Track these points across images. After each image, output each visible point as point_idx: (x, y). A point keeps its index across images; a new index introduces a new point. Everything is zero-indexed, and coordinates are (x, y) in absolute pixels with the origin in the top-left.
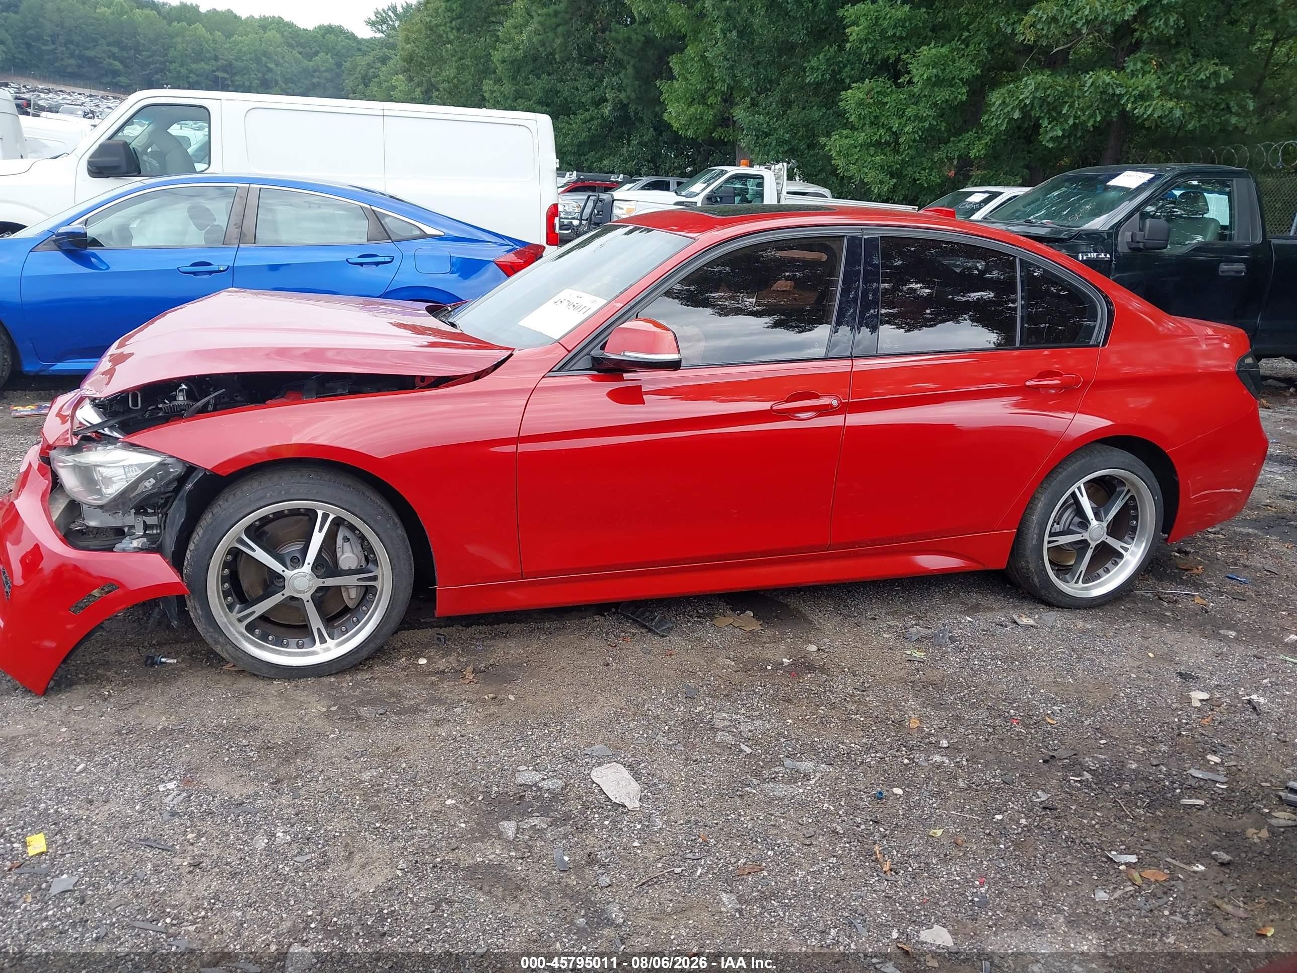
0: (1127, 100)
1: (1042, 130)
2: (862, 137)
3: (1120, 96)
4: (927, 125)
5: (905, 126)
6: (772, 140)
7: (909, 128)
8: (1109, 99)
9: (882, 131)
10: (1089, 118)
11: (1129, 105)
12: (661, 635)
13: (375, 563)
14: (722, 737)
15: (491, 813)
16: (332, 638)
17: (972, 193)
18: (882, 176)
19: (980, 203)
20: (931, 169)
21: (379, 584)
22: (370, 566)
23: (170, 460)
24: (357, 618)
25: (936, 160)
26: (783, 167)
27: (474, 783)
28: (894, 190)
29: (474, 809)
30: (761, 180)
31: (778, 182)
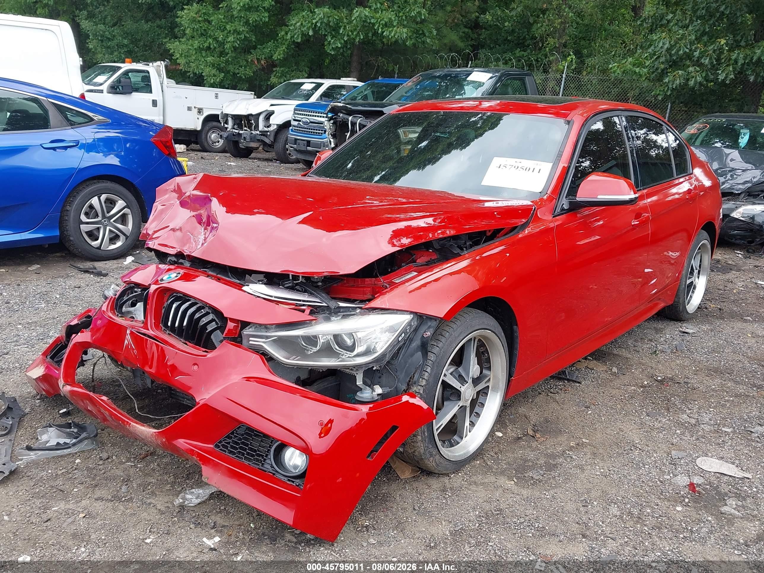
0: (378, 27)
1: (326, 43)
2: (196, 44)
3: (374, 24)
4: (243, 36)
5: (227, 37)
7: (231, 39)
8: (367, 26)
9: (210, 40)
10: (356, 37)
11: (380, 30)
12: (579, 383)
13: (489, 369)
14: (707, 428)
15: (705, 507)
16: (470, 432)
17: (302, 84)
18: (214, 71)
19: (312, 90)
20: (245, 67)
21: (490, 384)
22: (485, 372)
23: (412, 316)
24: (476, 413)
25: (250, 60)
26: (161, 65)
27: (667, 494)
28: (222, 81)
29: (695, 508)
30: (147, 74)
31: (159, 75)
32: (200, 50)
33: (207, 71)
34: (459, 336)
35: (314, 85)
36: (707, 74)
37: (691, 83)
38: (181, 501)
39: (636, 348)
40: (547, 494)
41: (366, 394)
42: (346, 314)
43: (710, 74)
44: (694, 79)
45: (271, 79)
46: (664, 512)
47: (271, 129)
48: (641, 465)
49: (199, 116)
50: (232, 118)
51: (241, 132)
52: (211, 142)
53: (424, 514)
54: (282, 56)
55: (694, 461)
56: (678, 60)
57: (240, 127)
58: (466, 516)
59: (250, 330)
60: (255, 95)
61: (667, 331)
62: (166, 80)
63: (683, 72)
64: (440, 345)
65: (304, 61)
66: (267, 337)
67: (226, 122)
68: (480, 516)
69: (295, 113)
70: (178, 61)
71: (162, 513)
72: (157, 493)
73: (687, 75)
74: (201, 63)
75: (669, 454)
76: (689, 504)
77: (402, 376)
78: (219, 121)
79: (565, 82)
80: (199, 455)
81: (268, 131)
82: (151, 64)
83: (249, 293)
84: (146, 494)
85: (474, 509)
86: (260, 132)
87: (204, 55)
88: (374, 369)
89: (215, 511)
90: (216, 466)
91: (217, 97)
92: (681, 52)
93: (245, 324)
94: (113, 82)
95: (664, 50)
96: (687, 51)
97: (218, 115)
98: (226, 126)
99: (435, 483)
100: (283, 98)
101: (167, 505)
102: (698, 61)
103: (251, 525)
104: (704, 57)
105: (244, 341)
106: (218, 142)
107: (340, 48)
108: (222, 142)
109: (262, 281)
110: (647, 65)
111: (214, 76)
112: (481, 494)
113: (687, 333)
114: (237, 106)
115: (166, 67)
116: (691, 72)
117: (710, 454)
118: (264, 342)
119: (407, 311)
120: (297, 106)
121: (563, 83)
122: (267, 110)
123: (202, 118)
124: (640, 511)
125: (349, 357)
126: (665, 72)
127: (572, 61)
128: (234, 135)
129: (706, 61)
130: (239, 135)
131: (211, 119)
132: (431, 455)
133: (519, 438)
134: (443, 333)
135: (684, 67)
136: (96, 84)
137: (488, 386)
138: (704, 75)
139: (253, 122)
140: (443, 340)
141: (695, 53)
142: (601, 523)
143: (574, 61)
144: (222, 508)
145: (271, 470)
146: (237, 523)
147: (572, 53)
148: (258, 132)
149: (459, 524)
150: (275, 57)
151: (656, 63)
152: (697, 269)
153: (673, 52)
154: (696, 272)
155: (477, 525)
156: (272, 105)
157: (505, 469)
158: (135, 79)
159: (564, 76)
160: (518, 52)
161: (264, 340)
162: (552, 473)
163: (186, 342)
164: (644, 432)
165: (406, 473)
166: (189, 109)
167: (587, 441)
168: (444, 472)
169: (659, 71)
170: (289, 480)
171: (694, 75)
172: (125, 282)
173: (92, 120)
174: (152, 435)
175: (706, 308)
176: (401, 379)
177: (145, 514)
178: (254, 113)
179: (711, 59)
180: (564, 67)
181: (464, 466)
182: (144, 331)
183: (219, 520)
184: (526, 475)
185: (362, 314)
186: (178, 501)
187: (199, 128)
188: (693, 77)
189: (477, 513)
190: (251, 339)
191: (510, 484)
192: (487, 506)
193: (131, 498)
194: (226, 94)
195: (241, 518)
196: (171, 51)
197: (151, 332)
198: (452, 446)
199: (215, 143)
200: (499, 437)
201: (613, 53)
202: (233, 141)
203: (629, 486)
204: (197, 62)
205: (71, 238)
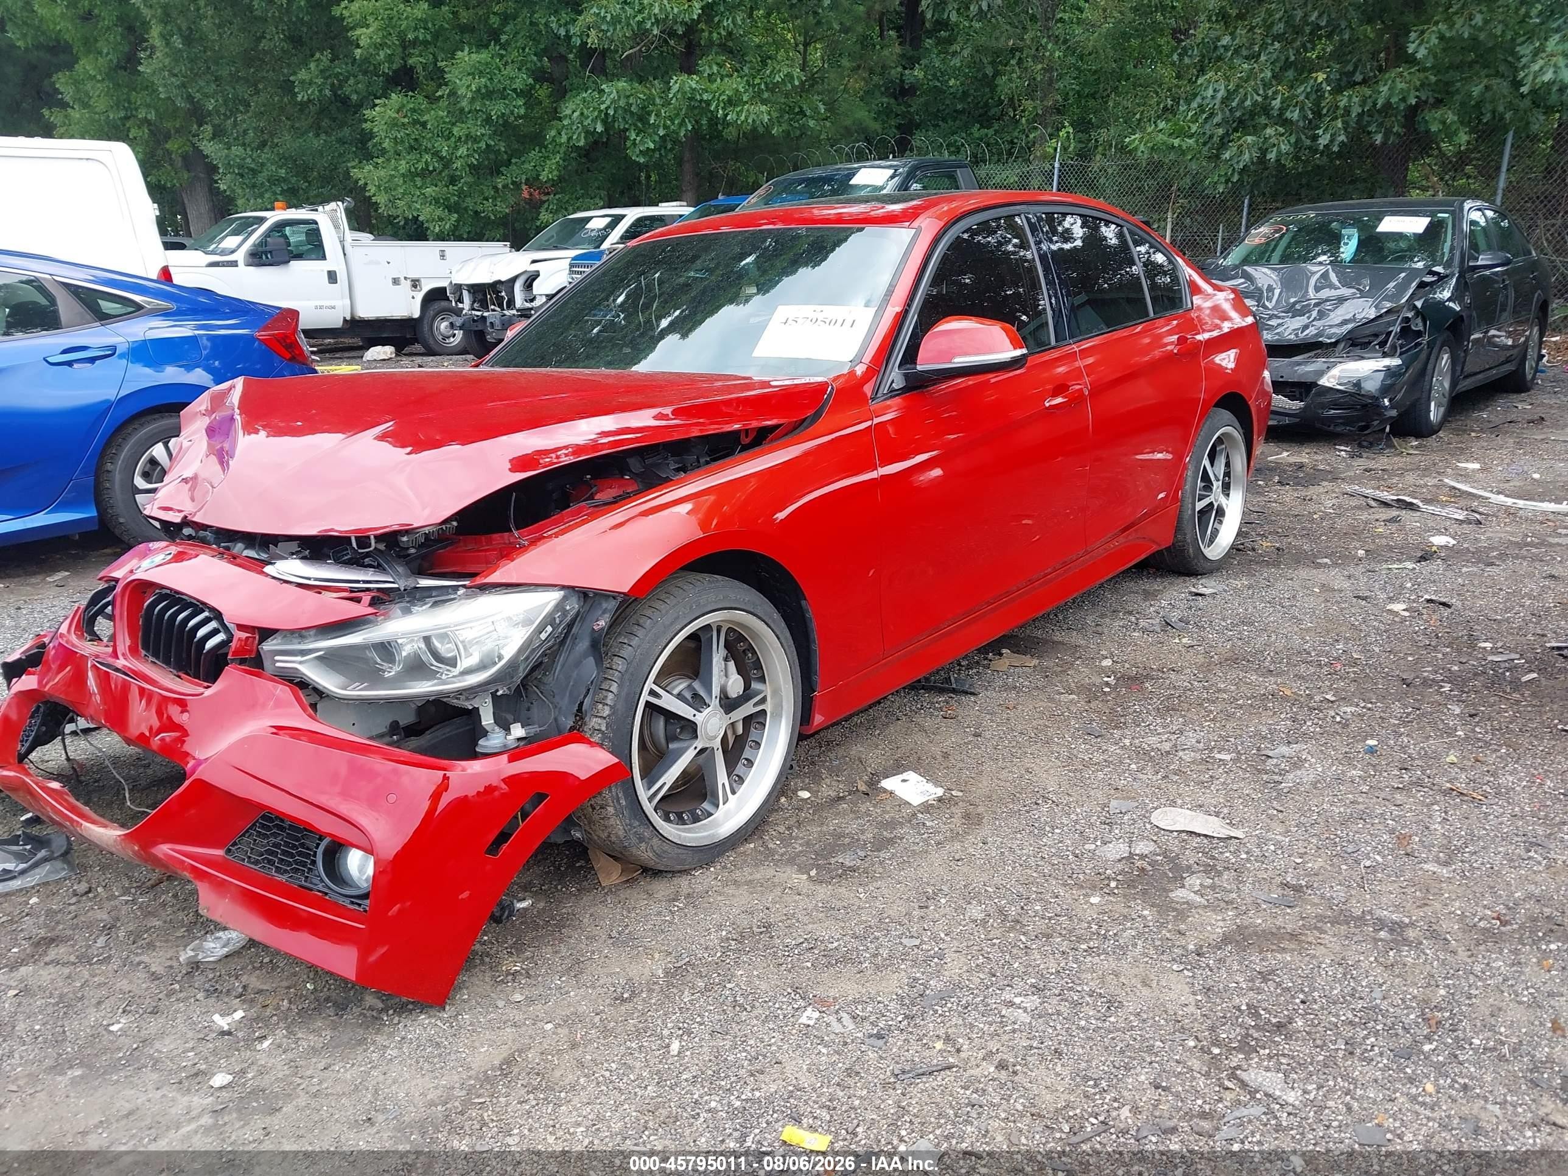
0: (717, 107)
1: (628, 144)
2: (403, 166)
3: (708, 103)
4: (483, 145)
5: (456, 148)
6: (261, 178)
7: (462, 151)
8: (697, 107)
9: (428, 157)
10: (680, 128)
11: (721, 112)
12: (973, 694)
13: (762, 679)
14: (1188, 756)
15: (1145, 892)
16: (733, 792)
17: (588, 219)
18: (439, 212)
19: (605, 229)
20: (494, 198)
21: (768, 707)
22: (755, 686)
23: (562, 593)
24: (746, 759)
25: (500, 186)
26: (338, 208)
27: (1081, 876)
28: (456, 227)
29: (1125, 896)
30: (314, 226)
31: (336, 227)
32: (411, 176)
33: (426, 213)
34: (672, 624)
35: (609, 219)
36: (1298, 140)
37: (1272, 156)
38: (192, 954)
39: (1099, 629)
40: (861, 890)
41: (495, 740)
42: (439, 598)
43: (1303, 137)
44: (1275, 149)
45: (541, 217)
46: (1065, 907)
47: (536, 304)
48: (1048, 829)
49: (414, 293)
50: (469, 291)
51: (486, 314)
52: (440, 338)
53: (625, 944)
54: (555, 173)
55: (1146, 817)
56: (1247, 117)
57: (484, 306)
58: (702, 941)
59: (274, 642)
60: (512, 247)
61: (1167, 595)
62: (349, 235)
63: (1254, 138)
64: (635, 642)
65: (597, 179)
66: (303, 653)
67: (460, 300)
68: (728, 939)
69: (571, 272)
70: (374, 199)
71: (155, 977)
72: (158, 944)
73: (1264, 143)
74: (415, 199)
75: (1105, 806)
76: (1116, 891)
77: (564, 702)
78: (448, 299)
79: (1060, 177)
80: (194, 869)
81: (531, 309)
82: (320, 208)
83: (274, 578)
84: (137, 948)
85: (720, 927)
86: (518, 311)
87: (419, 184)
88: (499, 693)
89: (250, 967)
90: (219, 886)
91: (443, 256)
92: (1248, 103)
93: (266, 633)
94: (254, 245)
95: (1218, 101)
96: (1259, 99)
97: (444, 289)
98: (460, 306)
99: (662, 888)
100: (556, 248)
101: (169, 963)
102: (1280, 115)
103: (308, 985)
104: (1291, 108)
105: (267, 664)
106: (454, 336)
107: (653, 151)
108: (459, 334)
109: (296, 553)
110: (1193, 131)
111: (441, 219)
112: (742, 898)
113: (1201, 595)
114: (475, 269)
115: (347, 210)
116: (1270, 137)
117: (1179, 802)
118: (301, 663)
119: (555, 586)
120: (573, 259)
121: (1056, 178)
122: (525, 272)
123: (420, 296)
124: (1022, 908)
125: (454, 677)
126: (1226, 140)
127: (1068, 137)
128: (474, 321)
129: (1294, 115)
130: (484, 318)
131: (436, 296)
132: (641, 839)
133: (840, 798)
134: (641, 621)
135: (1256, 130)
136: (223, 253)
137: (764, 712)
138: (1293, 140)
139: (503, 294)
140: (640, 633)
141: (1274, 103)
142: (942, 935)
143: (1072, 136)
144: (266, 960)
145: (320, 887)
146: (285, 984)
147: (1067, 124)
148: (514, 312)
149: (684, 956)
150: (543, 177)
151: (1207, 126)
152: (1218, 480)
153: (1234, 104)
154: (1217, 486)
155: (719, 954)
156: (534, 262)
157: (798, 855)
158: (296, 237)
159: (1057, 165)
160: (976, 131)
161: (299, 658)
162: (882, 854)
163: (180, 674)
164: (1069, 771)
165: (610, 874)
166: (396, 281)
167: (961, 794)
168: (679, 868)
169: (1216, 139)
170: (352, 903)
171: (1276, 142)
172: (100, 579)
173: (139, 307)
174: (115, 841)
175: (1254, 549)
176: (564, 708)
177: (125, 982)
178: (503, 279)
179: (1302, 109)
180: (1056, 149)
181: (721, 854)
182: (110, 660)
183: (254, 981)
184: (833, 861)
185: (467, 597)
186: (187, 954)
187: (416, 314)
188: (1274, 145)
189: (724, 933)
190: (277, 658)
191: (799, 879)
192: (744, 921)
193: (110, 957)
194: (457, 250)
195: (295, 974)
196: (361, 183)
197: (121, 662)
198: (696, 819)
199: (448, 337)
200: (803, 800)
201: (1138, 116)
202: (475, 331)
203: (1013, 868)
204: (408, 198)
205: (122, 520)
